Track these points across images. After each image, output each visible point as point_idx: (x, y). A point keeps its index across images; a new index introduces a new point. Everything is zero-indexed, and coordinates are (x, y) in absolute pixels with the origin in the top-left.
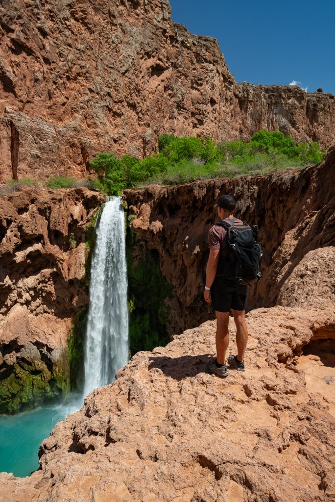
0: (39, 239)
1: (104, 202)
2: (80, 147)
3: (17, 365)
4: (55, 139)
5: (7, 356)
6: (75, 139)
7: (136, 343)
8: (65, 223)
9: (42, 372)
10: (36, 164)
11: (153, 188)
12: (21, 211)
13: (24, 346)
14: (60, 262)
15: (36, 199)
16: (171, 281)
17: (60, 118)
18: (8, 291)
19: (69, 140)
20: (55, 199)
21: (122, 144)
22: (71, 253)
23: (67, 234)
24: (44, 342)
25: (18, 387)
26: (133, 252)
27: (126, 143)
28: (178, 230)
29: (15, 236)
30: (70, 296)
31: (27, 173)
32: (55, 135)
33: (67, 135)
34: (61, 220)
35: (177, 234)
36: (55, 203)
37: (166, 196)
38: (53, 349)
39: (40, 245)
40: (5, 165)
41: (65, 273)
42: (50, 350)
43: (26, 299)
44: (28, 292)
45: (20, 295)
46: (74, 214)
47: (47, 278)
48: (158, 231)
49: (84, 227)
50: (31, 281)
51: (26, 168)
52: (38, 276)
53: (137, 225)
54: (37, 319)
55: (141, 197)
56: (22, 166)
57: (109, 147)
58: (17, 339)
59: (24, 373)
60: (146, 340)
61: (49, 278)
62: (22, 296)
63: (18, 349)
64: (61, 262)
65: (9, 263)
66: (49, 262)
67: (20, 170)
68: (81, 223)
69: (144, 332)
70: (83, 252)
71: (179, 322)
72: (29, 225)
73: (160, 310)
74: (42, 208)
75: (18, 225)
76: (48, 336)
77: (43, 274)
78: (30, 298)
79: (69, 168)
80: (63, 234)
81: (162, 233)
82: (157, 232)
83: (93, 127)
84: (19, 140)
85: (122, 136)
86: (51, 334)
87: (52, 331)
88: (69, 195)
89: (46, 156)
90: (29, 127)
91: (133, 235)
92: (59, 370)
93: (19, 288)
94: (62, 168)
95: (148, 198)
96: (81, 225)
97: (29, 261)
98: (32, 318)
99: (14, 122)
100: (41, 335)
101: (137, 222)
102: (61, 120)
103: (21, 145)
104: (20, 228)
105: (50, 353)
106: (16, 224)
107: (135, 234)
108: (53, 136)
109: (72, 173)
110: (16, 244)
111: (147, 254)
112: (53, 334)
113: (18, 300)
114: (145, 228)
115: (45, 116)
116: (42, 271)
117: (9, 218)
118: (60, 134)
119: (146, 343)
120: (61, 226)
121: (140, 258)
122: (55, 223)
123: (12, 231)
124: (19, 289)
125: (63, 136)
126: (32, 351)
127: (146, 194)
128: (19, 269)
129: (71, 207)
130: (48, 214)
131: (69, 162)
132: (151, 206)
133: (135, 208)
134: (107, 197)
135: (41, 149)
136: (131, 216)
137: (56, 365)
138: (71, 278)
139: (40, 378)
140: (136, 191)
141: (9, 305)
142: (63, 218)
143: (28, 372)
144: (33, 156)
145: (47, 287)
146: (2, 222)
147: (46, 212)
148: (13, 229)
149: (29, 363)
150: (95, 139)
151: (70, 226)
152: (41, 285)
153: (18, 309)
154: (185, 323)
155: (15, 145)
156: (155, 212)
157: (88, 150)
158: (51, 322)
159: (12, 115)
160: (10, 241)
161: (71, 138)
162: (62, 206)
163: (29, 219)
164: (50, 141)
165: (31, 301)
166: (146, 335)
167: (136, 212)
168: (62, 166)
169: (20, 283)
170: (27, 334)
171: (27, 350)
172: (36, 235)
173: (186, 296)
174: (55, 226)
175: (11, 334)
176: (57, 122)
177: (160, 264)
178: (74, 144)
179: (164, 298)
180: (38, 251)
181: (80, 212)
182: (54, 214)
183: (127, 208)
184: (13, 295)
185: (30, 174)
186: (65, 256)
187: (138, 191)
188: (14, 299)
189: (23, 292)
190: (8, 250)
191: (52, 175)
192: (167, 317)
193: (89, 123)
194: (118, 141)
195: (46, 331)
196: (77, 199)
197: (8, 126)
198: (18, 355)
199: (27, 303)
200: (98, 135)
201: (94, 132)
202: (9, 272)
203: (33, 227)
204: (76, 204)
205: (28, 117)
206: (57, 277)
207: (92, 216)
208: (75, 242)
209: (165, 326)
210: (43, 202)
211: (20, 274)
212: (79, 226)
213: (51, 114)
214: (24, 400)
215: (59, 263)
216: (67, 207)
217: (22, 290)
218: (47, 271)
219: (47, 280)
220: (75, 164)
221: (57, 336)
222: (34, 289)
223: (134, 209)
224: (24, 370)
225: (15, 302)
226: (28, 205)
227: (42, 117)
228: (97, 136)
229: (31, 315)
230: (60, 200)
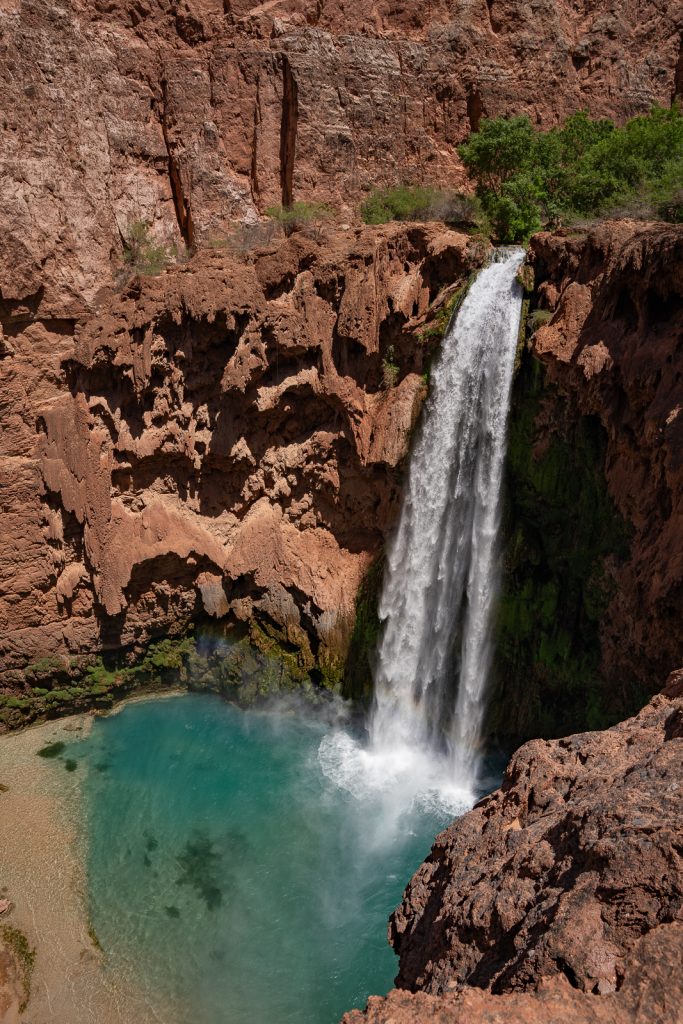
0: (312, 357)
1: (480, 266)
2: (464, 95)
3: (255, 623)
4: (394, 84)
5: (239, 602)
6: (453, 76)
7: (513, 645)
8: (374, 320)
9: (299, 649)
10: (337, 160)
11: (608, 235)
12: (272, 291)
13: (268, 589)
14: (354, 417)
15: (314, 258)
16: (630, 513)
17: (414, 19)
18: (244, 468)
19: (434, 80)
20: (359, 257)
21: (598, 66)
22: (385, 398)
23: (375, 349)
24: (308, 592)
25: (255, 664)
26: (537, 414)
27: (614, 60)
28: (659, 377)
29: (254, 351)
30: (374, 499)
31: (314, 185)
32: (398, 73)
33: (432, 66)
34: (363, 311)
35: (655, 386)
36: (356, 267)
37: (638, 264)
38: (323, 612)
39: (314, 371)
40: (268, 170)
41: (362, 444)
42: (317, 611)
43: (280, 492)
44: (285, 476)
45: (269, 481)
46: (397, 297)
47: (324, 450)
48: (598, 371)
49: (419, 332)
50: (292, 454)
51: (312, 174)
52: (307, 444)
53: (544, 345)
54: (301, 537)
55: (573, 258)
56: (304, 168)
57: (554, 83)
58: (253, 572)
59: (266, 641)
60: (538, 646)
61: (330, 451)
62: (274, 483)
63: (258, 593)
64: (358, 417)
65: (245, 410)
66: (334, 412)
67: (298, 180)
68: (412, 322)
69: (538, 625)
70: (411, 397)
71: (631, 628)
72: (289, 325)
73: (591, 580)
74: (324, 281)
75: (262, 325)
76: (317, 581)
77: (316, 440)
78: (287, 491)
79: (431, 158)
80: (364, 348)
81: (611, 376)
82: (595, 376)
83: (509, 29)
84: (297, 104)
85: (600, 38)
86: (324, 576)
87: (328, 570)
88: (391, 247)
89: (366, 134)
90: (329, 63)
91: (537, 371)
92: (331, 658)
93: (267, 464)
94: (413, 161)
95: (592, 265)
96: (413, 328)
97: (287, 408)
98: (292, 534)
99: (290, 59)
100: (304, 575)
101: (548, 337)
102: (417, 24)
103: (301, 118)
104: (267, 333)
105: (317, 618)
106: (257, 324)
107: (543, 369)
108: (391, 76)
109: (438, 172)
110: (254, 372)
111: (574, 426)
112: (329, 577)
113: (266, 490)
114: (565, 356)
115: (373, 21)
116: (315, 433)
117: (241, 311)
118: (411, 66)
119: (538, 653)
120: (361, 327)
121: (555, 432)
122: (349, 320)
123: (247, 341)
124: (267, 468)
125: (419, 71)
126: (283, 603)
127: (588, 251)
128: (268, 423)
129: (394, 277)
130: (338, 295)
131: (432, 141)
132: (594, 290)
133: (552, 292)
134: (490, 250)
135: (354, 118)
136: (540, 314)
137: (326, 646)
138: (373, 459)
139: (295, 660)
140: (562, 240)
141: (247, 499)
142: (367, 309)
143: (274, 642)
144: (330, 142)
145: (325, 471)
146: (226, 320)
147: (334, 290)
148: (251, 335)
149: (277, 626)
150: (511, 64)
151: (385, 327)
152: (310, 466)
153: (264, 510)
154: (645, 638)
155: (291, 119)
156: (603, 309)
157: (488, 102)
158: (330, 550)
159: (287, 39)
160: (241, 364)
161: (442, 72)
162: (371, 275)
163: (292, 310)
164: (379, 93)
165: (291, 496)
166: (543, 634)
167: (553, 303)
168: (414, 153)
169: (271, 456)
170: (274, 567)
171: (273, 598)
172: (304, 348)
173: (653, 574)
174: (347, 327)
175: (242, 562)
176: (408, 34)
177: (608, 460)
178: (448, 89)
179: (606, 554)
180: (308, 385)
181: (411, 293)
182: (351, 297)
183: (531, 287)
184: (256, 479)
185: (322, 186)
186: (370, 401)
187: (569, 239)
188: (256, 487)
189: (275, 473)
190: (235, 386)
191: (379, 184)
192: (604, 605)
193: (499, 15)
194: (587, 58)
195: (314, 568)
196: (412, 257)
197: (276, 72)
198: (257, 604)
199: (283, 500)
200: (520, 52)
201: (511, 45)
202: (247, 428)
203: (298, 329)
204: (407, 269)
205: (328, 36)
206: (345, 450)
207: (443, 304)
208: (395, 370)
209: (596, 624)
210: (328, 265)
211: (271, 434)
212: (406, 329)
213: (392, 13)
214: (262, 690)
215: (352, 420)
216: (381, 280)
217: (273, 469)
218: (325, 437)
219: (324, 455)
220: (450, 146)
221: (336, 583)
222: (297, 471)
223: (549, 293)
224: (268, 635)
225: (260, 494)
226: (292, 276)
227: (367, 26)
228: (518, 54)
229: (291, 527)
230: (369, 260)
